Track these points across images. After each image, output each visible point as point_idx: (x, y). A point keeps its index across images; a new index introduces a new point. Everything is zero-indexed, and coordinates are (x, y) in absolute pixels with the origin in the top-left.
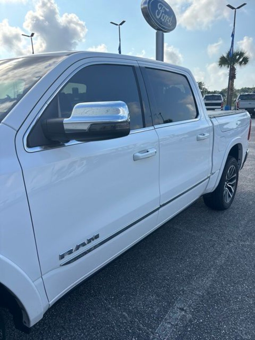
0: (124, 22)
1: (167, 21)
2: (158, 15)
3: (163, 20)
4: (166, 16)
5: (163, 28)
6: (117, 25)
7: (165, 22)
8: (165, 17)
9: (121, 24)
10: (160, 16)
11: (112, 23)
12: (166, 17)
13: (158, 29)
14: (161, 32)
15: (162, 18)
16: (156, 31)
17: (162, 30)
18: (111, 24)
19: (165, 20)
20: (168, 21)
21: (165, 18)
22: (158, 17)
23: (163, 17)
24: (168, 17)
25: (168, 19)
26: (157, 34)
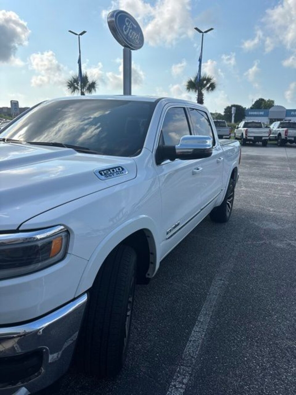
0: (84, 32)
1: (135, 39)
2: (125, 31)
3: (131, 37)
4: (134, 32)
5: (131, 45)
6: (76, 34)
7: (133, 38)
8: (132, 34)
9: (81, 34)
10: (128, 31)
11: (70, 31)
12: (134, 34)
13: (125, 46)
14: (128, 49)
15: (129, 34)
16: (123, 48)
17: (129, 47)
18: (69, 33)
19: (132, 37)
20: (136, 37)
21: (133, 35)
22: (125, 33)
23: (131, 34)
24: (135, 34)
25: (135, 36)
26: (124, 51)
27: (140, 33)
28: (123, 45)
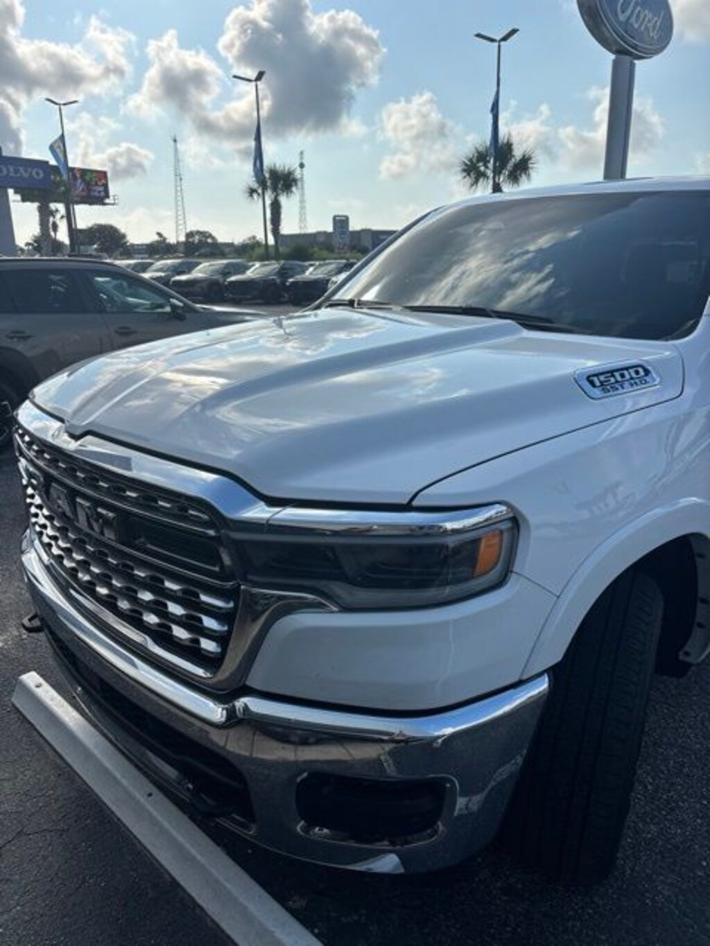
0: (514, 31)
1: (647, 29)
2: (623, 12)
3: (636, 26)
4: (646, 12)
5: (635, 47)
6: (492, 40)
7: (643, 28)
8: (642, 16)
9: (505, 39)
10: (629, 12)
11: (478, 35)
12: (645, 16)
13: (619, 52)
14: (628, 58)
15: (633, 20)
16: (613, 57)
17: (629, 54)
18: (477, 39)
19: (640, 26)
20: (650, 25)
21: (644, 20)
22: (622, 18)
23: (638, 16)
24: (650, 16)
25: (649, 21)
26: (616, 65)
27: (662, 14)
28: (614, 48)
